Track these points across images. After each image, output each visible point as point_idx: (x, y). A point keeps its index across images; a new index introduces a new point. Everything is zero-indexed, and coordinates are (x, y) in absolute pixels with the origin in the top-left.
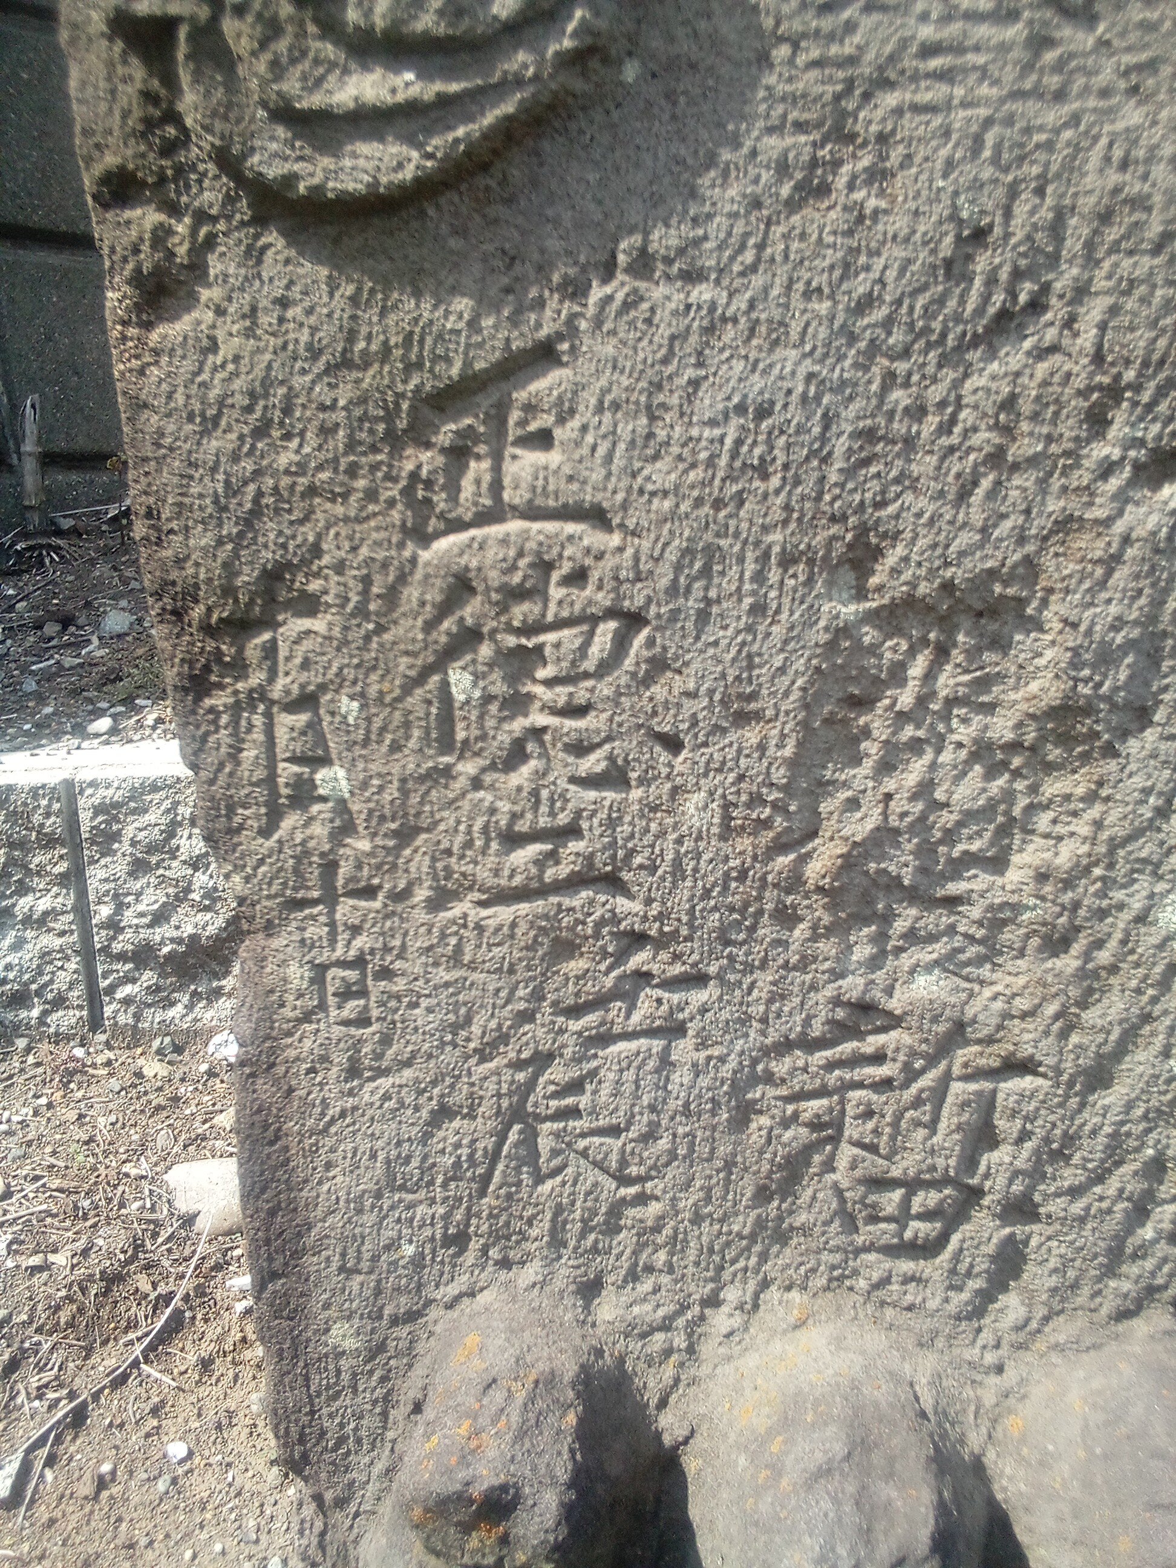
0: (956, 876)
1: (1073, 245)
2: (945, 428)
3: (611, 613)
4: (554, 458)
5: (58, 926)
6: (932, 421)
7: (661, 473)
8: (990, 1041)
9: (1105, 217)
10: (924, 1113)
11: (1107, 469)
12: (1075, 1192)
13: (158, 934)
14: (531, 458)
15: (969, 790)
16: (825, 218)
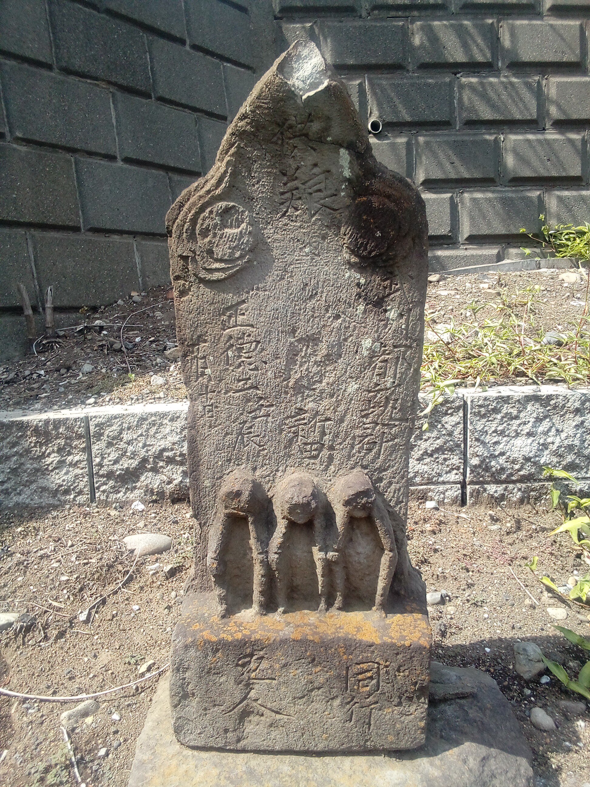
0: (314, 385)
1: (320, 286)
2: (304, 312)
3: (255, 341)
4: (245, 317)
5: (81, 466)
6: (302, 311)
7: (262, 319)
8: (322, 415)
9: (324, 282)
10: (312, 429)
11: (329, 318)
12: (340, 444)
13: (116, 467)
14: (242, 317)
15: (314, 369)
16: (284, 282)
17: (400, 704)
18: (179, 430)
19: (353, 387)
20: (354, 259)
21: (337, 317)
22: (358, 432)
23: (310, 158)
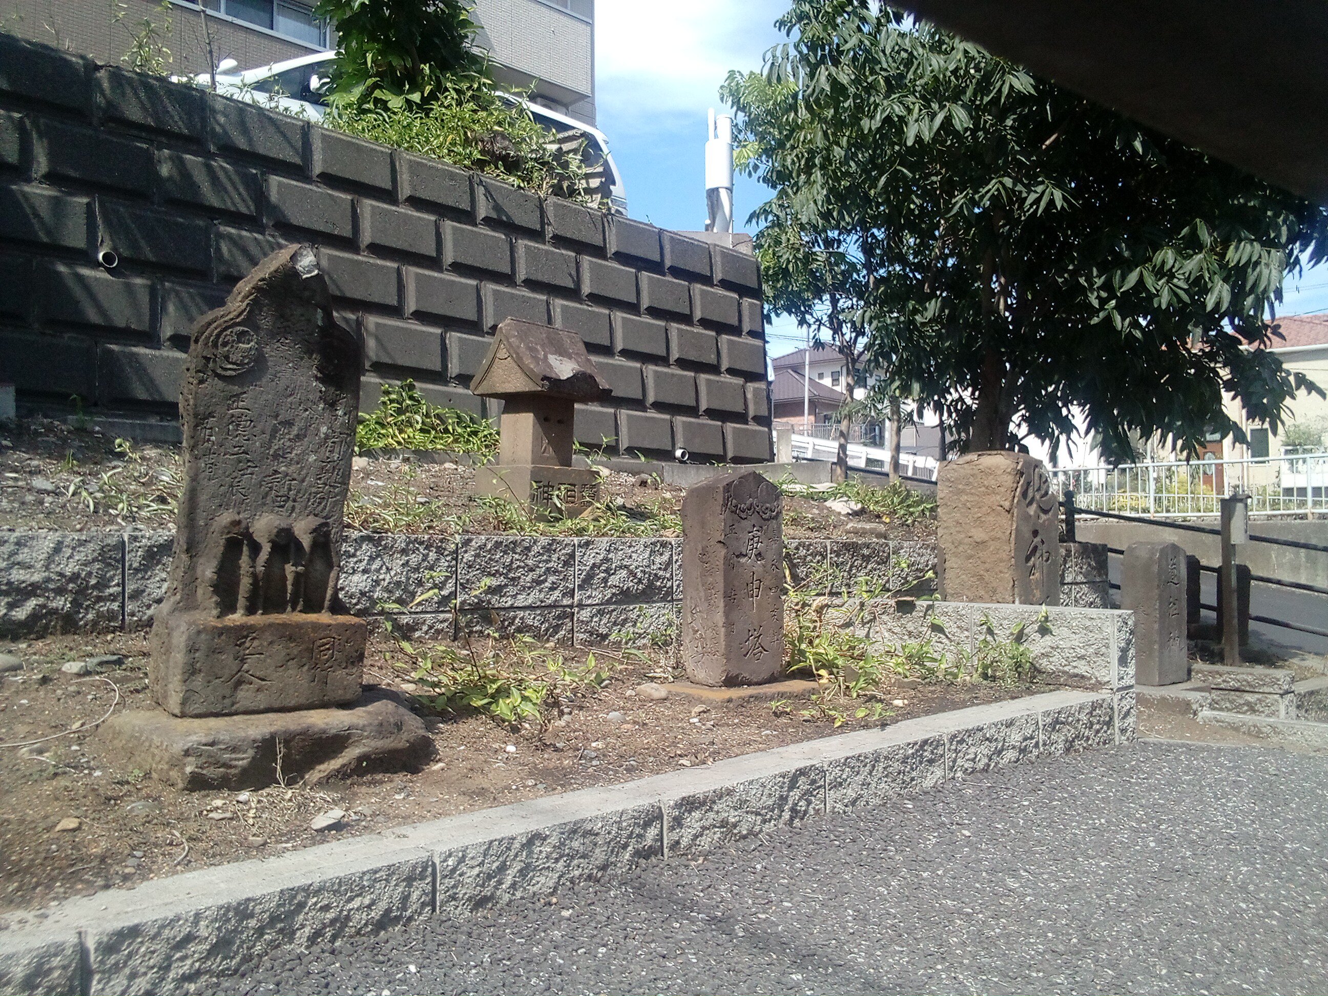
0: (287, 454)
1: (297, 389)
2: (285, 404)
3: (249, 420)
4: (245, 403)
7: (256, 406)
8: (290, 476)
9: (300, 387)
10: (283, 486)
11: (301, 410)
12: (301, 498)
14: (242, 403)
15: (288, 444)
16: (274, 383)
17: (345, 668)
18: (6, 556)
19: (312, 458)
20: (319, 375)
21: (306, 410)
22: (314, 490)
23: (299, 311)
